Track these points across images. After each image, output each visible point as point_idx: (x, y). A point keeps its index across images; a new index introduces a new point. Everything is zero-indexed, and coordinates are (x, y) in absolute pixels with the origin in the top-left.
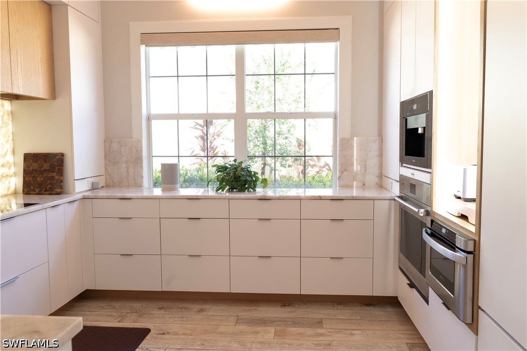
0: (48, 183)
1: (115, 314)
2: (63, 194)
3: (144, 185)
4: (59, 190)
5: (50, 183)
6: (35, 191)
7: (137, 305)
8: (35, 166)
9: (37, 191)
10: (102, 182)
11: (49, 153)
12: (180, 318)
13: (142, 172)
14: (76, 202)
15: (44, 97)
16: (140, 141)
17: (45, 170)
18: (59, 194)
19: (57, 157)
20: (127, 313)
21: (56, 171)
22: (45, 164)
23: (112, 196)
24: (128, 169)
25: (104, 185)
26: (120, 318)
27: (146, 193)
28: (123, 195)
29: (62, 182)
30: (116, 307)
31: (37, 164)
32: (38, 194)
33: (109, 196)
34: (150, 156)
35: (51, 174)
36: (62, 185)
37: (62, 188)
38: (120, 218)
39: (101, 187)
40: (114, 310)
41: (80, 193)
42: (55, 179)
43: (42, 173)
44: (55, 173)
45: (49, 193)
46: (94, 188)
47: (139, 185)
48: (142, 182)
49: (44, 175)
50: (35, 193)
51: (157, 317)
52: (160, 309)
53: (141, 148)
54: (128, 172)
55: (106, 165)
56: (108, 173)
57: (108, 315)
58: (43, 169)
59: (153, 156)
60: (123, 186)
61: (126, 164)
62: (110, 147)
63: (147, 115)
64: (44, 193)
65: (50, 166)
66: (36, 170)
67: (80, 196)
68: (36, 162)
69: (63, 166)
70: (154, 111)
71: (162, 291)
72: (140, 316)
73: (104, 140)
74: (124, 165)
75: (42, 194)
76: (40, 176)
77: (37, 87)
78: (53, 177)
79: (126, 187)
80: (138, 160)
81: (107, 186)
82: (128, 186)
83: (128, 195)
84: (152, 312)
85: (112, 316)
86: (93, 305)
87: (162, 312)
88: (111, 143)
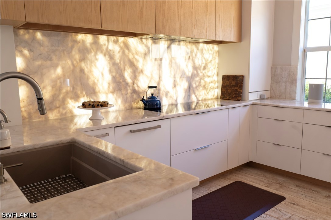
0: (234, 93)
1: (265, 181)
2: (242, 101)
3: (297, 98)
4: (239, 98)
5: (235, 94)
6: (227, 98)
7: (281, 179)
8: (228, 83)
9: (228, 98)
10: (267, 95)
11: (235, 75)
12: (310, 197)
13: (296, 89)
14: (248, 106)
15: (234, 41)
16: (297, 68)
17: (233, 86)
18: (239, 100)
19: (240, 78)
20: (273, 182)
21: (239, 86)
22: (233, 82)
23: (270, 104)
24: (286, 87)
25: (269, 97)
26: (268, 185)
27: (297, 105)
28: (278, 104)
29: (241, 93)
30: (267, 176)
31: (229, 82)
32: (228, 100)
33: (268, 104)
34: (304, 78)
35: (236, 88)
36: (241, 95)
37: (241, 97)
38: (275, 120)
39: (266, 98)
40: (265, 179)
41: (252, 100)
42: (237, 91)
43: (231, 87)
44: (238, 88)
45: (234, 99)
46: (262, 98)
47: (293, 99)
48: (295, 97)
49: (232, 89)
50: (226, 99)
51: (293, 192)
52: (297, 186)
53: (297, 72)
54: (286, 89)
55: (271, 83)
56: (272, 89)
57: (261, 181)
58: (231, 85)
59: (305, 79)
60: (281, 99)
61: (285, 83)
62: (275, 72)
63: (304, 48)
64: (231, 99)
65: (236, 83)
66: (228, 85)
67: (251, 103)
68: (229, 80)
69: (243, 84)
70: (309, 46)
71: (300, 175)
72: (281, 187)
73: (272, 67)
74: (284, 84)
75: (230, 100)
76: (230, 89)
77: (231, 35)
78: (237, 90)
79: (284, 99)
80: (294, 81)
81: (271, 98)
82: (285, 99)
83: (282, 105)
84: (290, 187)
85: (263, 181)
86: (254, 171)
87: (297, 189)
88: (276, 69)
